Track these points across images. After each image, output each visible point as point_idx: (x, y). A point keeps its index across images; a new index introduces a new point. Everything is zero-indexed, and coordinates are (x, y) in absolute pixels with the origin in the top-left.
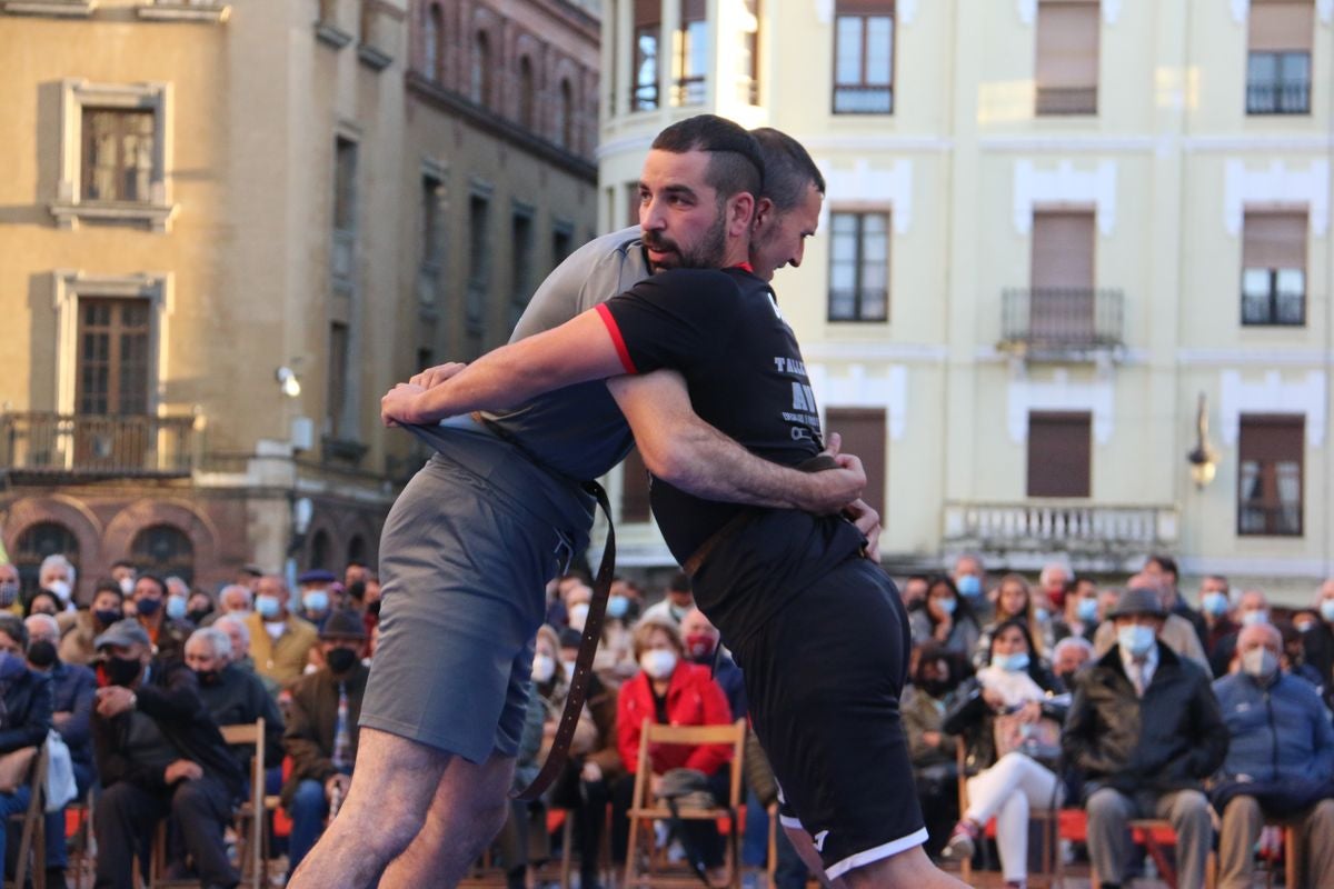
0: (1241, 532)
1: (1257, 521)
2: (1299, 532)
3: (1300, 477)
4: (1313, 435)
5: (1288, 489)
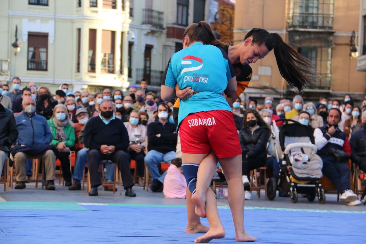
0: (28, 69)
1: (33, 66)
2: (46, 70)
3: (47, 52)
4: (51, 40)
5: (43, 56)
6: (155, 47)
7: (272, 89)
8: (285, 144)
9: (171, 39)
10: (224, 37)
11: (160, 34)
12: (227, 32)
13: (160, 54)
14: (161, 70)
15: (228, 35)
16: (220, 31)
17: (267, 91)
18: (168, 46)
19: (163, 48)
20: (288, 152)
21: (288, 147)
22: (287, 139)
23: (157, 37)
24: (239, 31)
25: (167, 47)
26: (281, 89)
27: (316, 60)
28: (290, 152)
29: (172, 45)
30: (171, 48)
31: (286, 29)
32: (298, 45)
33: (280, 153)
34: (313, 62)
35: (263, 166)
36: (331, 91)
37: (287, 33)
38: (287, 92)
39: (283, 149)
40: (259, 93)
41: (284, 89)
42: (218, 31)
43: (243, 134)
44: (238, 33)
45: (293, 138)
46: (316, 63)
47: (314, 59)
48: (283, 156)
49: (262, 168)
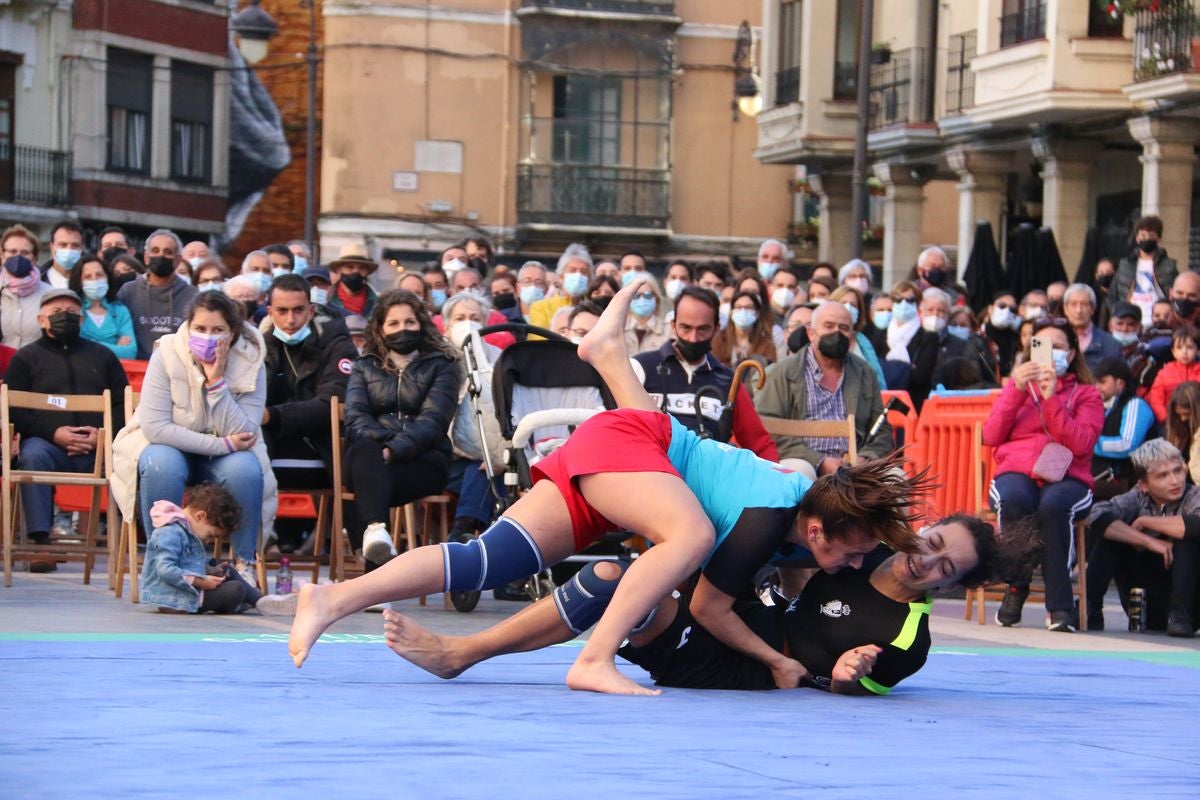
6: (29, 60)
7: (466, 222)
8: (514, 413)
9: (91, 35)
10: (288, 32)
11: (49, 14)
12: (299, 15)
13: (51, 89)
14: (54, 147)
15: (304, 27)
16: (274, 8)
17: (450, 232)
18: (80, 58)
19: (61, 68)
20: (527, 442)
21: (524, 424)
22: (520, 395)
23: (34, 23)
24: (344, 12)
25: (76, 62)
26: (497, 225)
27: (619, 122)
28: (532, 441)
29: (96, 56)
30: (91, 68)
31: (513, 8)
32: (556, 68)
33: (497, 447)
34: (610, 131)
35: (439, 493)
36: (669, 232)
37: (517, 22)
38: (519, 233)
39: (508, 431)
40: (419, 237)
41: (506, 224)
42: (267, 10)
43: (368, 375)
44: (339, 16)
45: (543, 391)
46: (619, 132)
47: (613, 118)
48: (506, 457)
49: (434, 499)
